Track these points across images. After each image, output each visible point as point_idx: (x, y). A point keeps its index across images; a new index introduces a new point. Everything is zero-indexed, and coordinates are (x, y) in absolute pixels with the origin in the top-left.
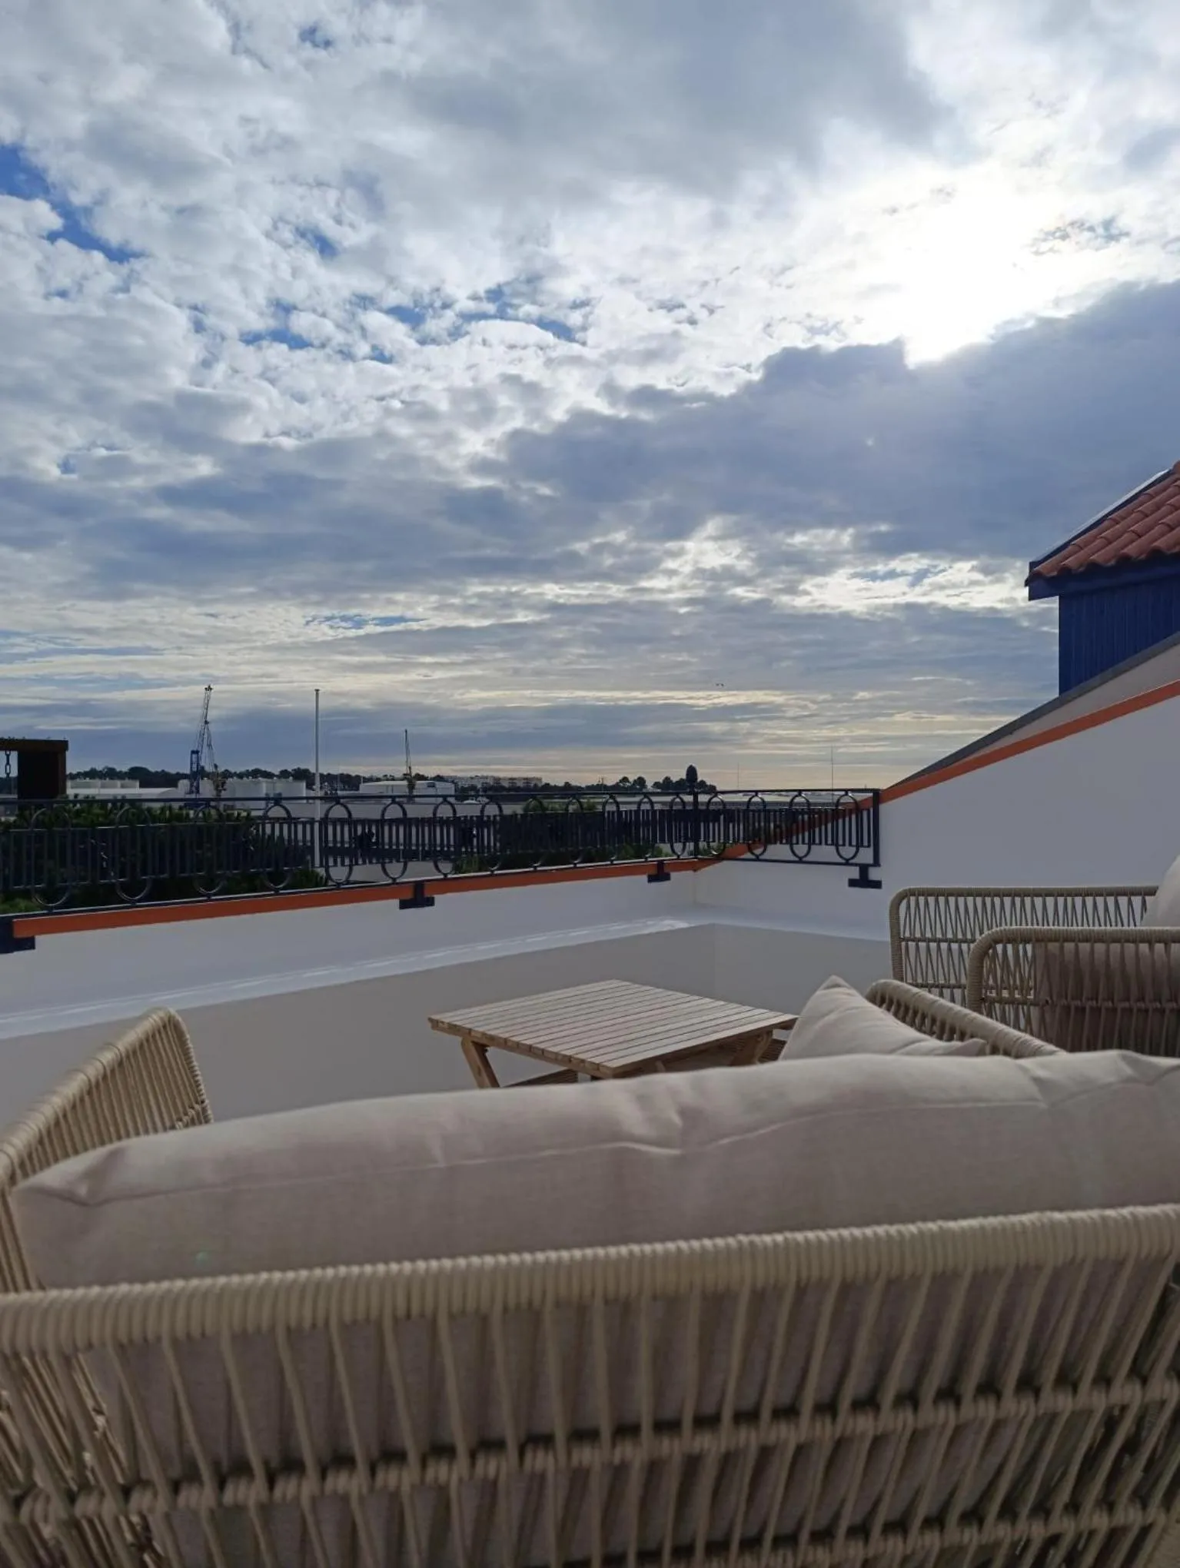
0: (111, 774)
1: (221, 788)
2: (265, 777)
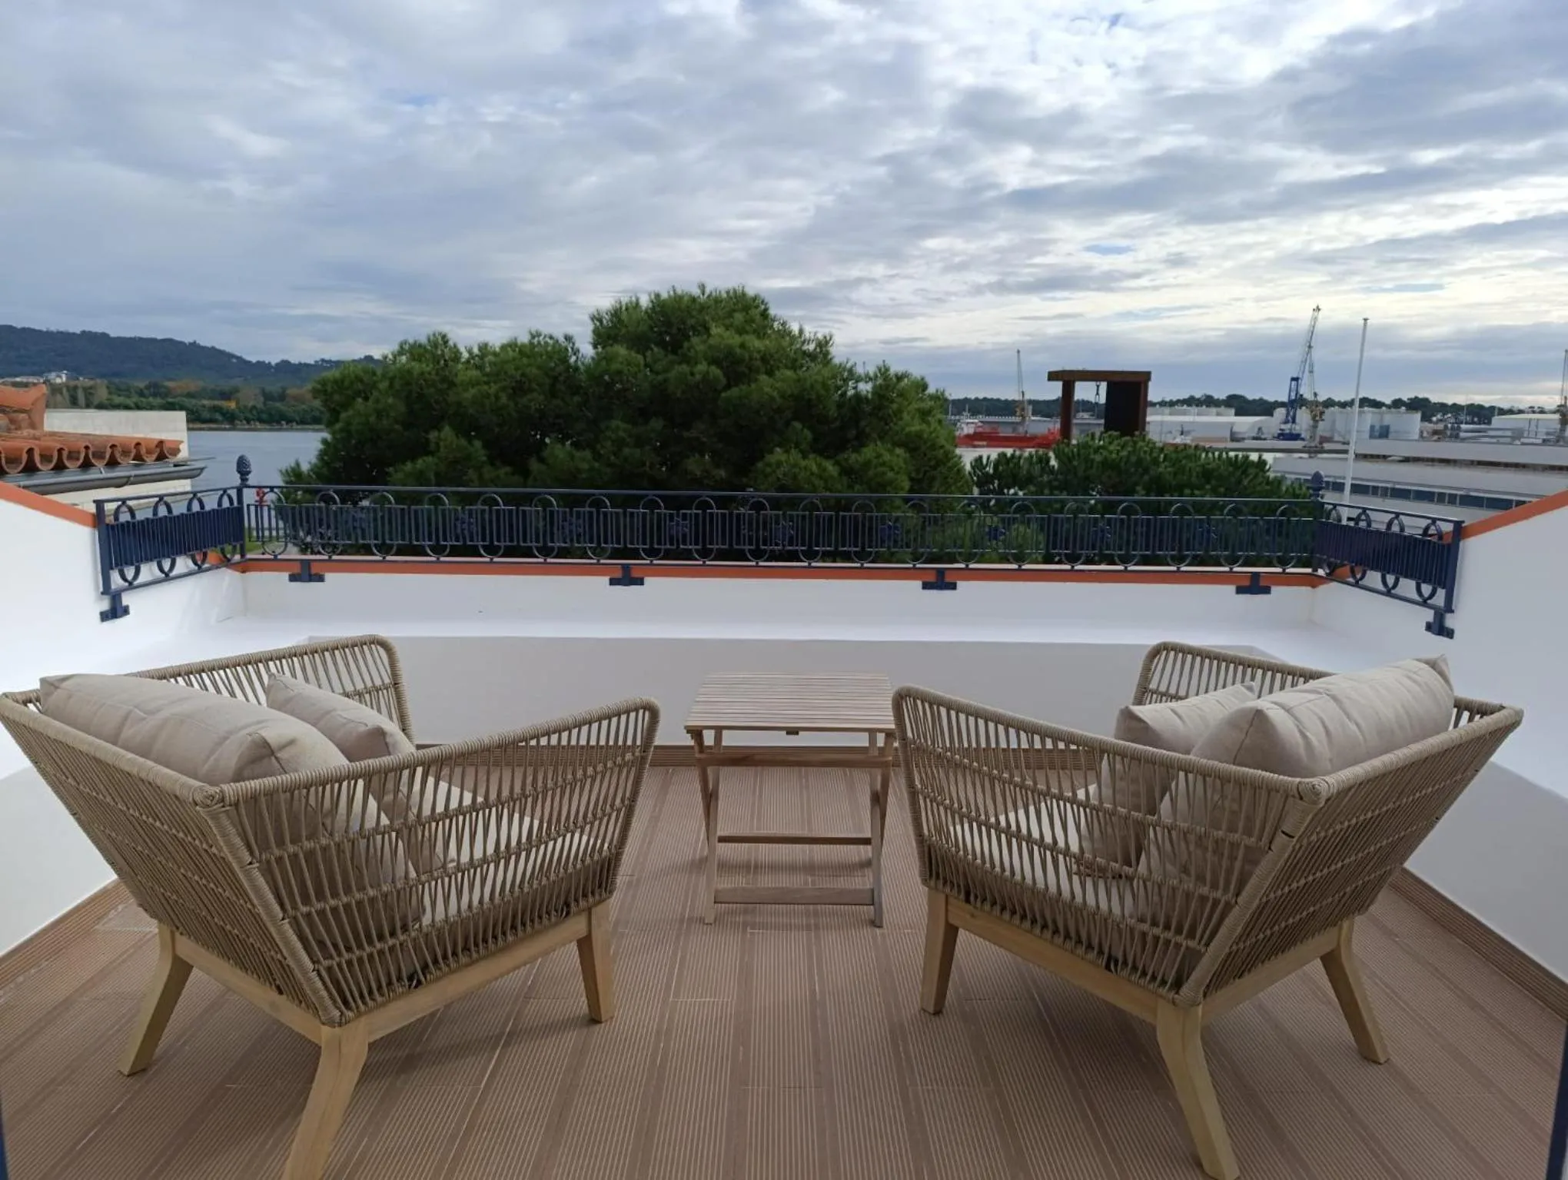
0: (1209, 402)
1: (1317, 418)
2: (1372, 407)
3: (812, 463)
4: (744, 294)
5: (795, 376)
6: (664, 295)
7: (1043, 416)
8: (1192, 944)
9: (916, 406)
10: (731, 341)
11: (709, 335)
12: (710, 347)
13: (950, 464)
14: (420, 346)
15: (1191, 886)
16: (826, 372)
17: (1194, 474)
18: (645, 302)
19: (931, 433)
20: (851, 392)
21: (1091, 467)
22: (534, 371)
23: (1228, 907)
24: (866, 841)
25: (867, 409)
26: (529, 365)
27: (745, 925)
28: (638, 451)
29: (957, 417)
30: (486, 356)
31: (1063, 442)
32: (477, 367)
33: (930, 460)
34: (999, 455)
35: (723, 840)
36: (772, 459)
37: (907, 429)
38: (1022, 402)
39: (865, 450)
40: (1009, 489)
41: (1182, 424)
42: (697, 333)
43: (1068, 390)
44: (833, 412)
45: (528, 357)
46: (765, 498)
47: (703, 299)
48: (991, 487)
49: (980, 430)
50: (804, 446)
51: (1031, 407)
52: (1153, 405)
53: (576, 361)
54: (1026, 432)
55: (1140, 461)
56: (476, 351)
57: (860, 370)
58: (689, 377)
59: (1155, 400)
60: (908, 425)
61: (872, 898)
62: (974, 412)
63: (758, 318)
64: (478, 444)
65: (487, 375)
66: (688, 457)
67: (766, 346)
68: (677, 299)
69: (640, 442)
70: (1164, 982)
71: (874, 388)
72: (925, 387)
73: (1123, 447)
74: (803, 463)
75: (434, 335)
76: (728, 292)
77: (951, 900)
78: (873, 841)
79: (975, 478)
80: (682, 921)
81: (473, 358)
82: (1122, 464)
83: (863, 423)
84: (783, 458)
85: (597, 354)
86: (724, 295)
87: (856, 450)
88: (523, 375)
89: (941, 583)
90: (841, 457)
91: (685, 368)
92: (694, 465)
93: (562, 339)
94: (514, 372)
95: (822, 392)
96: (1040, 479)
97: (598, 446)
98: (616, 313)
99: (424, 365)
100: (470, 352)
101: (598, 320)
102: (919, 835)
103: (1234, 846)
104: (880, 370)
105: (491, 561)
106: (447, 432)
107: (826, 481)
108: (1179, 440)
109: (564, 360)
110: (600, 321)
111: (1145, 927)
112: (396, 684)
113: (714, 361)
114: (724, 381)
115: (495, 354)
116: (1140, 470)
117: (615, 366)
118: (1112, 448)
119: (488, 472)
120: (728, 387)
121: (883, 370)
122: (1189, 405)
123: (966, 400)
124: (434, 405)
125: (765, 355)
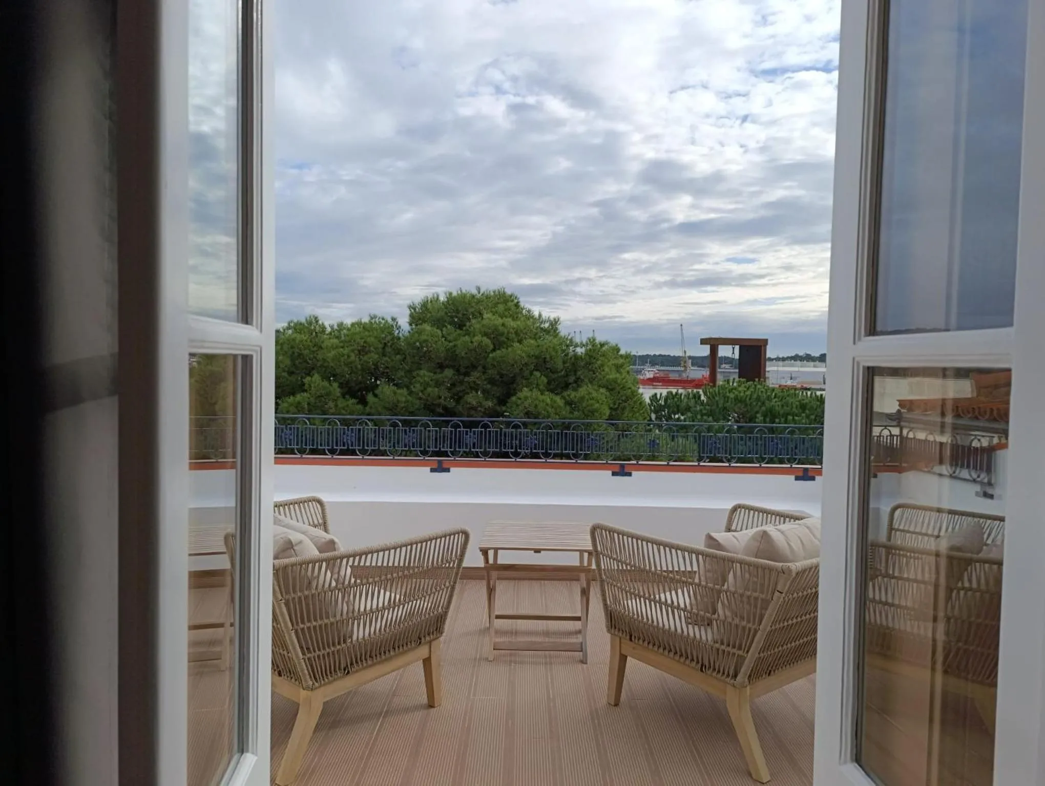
0: (808, 358)
3: (547, 398)
4: (504, 293)
5: (536, 344)
6: (455, 294)
7: (699, 367)
8: (741, 653)
9: (613, 362)
10: (496, 322)
11: (482, 318)
12: (483, 326)
13: (635, 399)
14: (301, 324)
15: (738, 621)
16: (555, 341)
17: (794, 406)
18: (442, 298)
19: (623, 379)
20: (571, 354)
21: (728, 402)
22: (372, 339)
23: (756, 632)
24: (578, 619)
25: (582, 364)
26: (370, 336)
27: (511, 662)
28: (436, 389)
29: (642, 367)
30: (343, 330)
31: (708, 385)
32: (337, 337)
33: (622, 396)
34: (668, 393)
35: (498, 617)
36: (520, 395)
37: (608, 377)
38: (685, 357)
39: (581, 389)
40: (675, 414)
41: (791, 373)
42: (475, 317)
43: (714, 351)
44: (560, 365)
45: (369, 331)
46: (520, 422)
47: (479, 296)
48: (663, 413)
49: (658, 375)
50: (541, 387)
51: (690, 361)
52: (771, 359)
53: (398, 334)
54: (688, 376)
55: (758, 399)
56: (336, 327)
57: (577, 340)
58: (470, 344)
59: (773, 357)
60: (607, 374)
61: (581, 648)
62: (653, 364)
63: (513, 308)
64: (336, 385)
65: (342, 342)
66: (468, 393)
67: (518, 325)
68: (463, 296)
69: (438, 384)
70: (728, 675)
71: (586, 350)
72: (618, 350)
73: (748, 389)
74: (541, 397)
75: (310, 317)
76: (494, 292)
77: (623, 641)
78: (582, 618)
79: (652, 408)
80: (475, 659)
81: (334, 332)
82: (748, 399)
83: (579, 373)
84: (529, 394)
85: (412, 329)
86: (492, 294)
87: (575, 390)
88: (365, 342)
89: (622, 472)
90: (565, 394)
91: (467, 338)
92: (472, 399)
93: (390, 320)
94: (359, 340)
95: (553, 353)
96: (694, 409)
97: (412, 387)
98: (424, 305)
99: (303, 336)
100: (332, 327)
101: (413, 308)
102: (605, 605)
103: (756, 599)
104: (590, 340)
105: (363, 459)
106: (316, 377)
107: (556, 409)
108: (789, 383)
109: (391, 333)
110: (415, 309)
111: (717, 645)
112: (325, 523)
113: (486, 334)
114: (492, 347)
115: (349, 330)
116: (759, 404)
117: (424, 337)
118: (740, 389)
119: (341, 403)
120: (494, 350)
121: (592, 340)
122: (795, 360)
123: (648, 356)
124: (308, 360)
125: (517, 331)
